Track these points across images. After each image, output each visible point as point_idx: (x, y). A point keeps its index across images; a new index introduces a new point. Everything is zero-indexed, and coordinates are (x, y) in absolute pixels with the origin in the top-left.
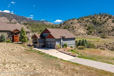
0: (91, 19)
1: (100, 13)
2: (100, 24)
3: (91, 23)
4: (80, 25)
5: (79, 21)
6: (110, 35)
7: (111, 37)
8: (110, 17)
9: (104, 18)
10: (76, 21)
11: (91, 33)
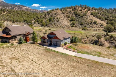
0: (73, 10)
1: (80, 5)
2: (81, 17)
3: (73, 14)
4: (63, 16)
5: (62, 12)
6: (89, 28)
7: (90, 29)
8: (89, 9)
9: (84, 10)
10: (59, 12)
11: (74, 24)
